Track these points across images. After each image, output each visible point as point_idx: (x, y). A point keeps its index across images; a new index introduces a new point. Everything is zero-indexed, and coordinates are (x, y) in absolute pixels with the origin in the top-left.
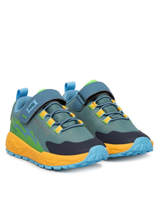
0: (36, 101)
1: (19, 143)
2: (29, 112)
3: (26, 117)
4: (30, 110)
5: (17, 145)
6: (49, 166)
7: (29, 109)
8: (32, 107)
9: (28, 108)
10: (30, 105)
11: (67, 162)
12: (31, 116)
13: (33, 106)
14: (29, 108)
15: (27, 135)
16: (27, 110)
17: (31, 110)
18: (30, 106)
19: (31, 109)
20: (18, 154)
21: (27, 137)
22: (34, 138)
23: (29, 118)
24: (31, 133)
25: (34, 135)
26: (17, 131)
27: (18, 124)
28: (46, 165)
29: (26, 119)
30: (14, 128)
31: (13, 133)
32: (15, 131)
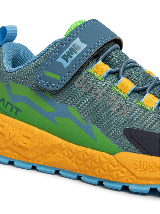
0: (82, 41)
1: (30, 136)
2: (66, 65)
3: (58, 77)
4: (67, 61)
5: (26, 140)
6: (143, 185)
8: (73, 54)
9: (62, 55)
10: (67, 50)
12: (71, 74)
13: (76, 53)
14: (64, 55)
15: (55, 118)
16: (60, 60)
17: (70, 60)
18: (68, 53)
19: (71, 57)
20: (25, 160)
21: (56, 120)
22: (84, 123)
23: (68, 79)
24: (71, 112)
25: (80, 116)
26: (21, 109)
27: (25, 95)
28: (132, 184)
29: (59, 80)
30: (8, 103)
31: (7, 114)
32: (14, 110)
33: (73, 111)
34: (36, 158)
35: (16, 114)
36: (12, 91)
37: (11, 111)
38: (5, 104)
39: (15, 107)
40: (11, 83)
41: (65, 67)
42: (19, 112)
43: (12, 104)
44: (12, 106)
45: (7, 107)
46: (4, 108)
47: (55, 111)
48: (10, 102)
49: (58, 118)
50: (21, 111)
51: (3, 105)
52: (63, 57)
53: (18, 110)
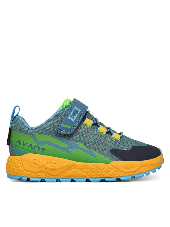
0: (78, 108)
2: (73, 120)
3: (70, 127)
4: (74, 118)
5: (53, 165)
7: (73, 116)
10: (72, 113)
11: (150, 167)
12: (77, 125)
13: (77, 114)
14: (71, 115)
15: (69, 150)
16: (69, 118)
17: (75, 117)
18: (73, 114)
19: (75, 116)
21: (70, 151)
22: (88, 150)
23: (75, 127)
24: (79, 145)
25: (85, 146)
26: (46, 149)
27: (47, 140)
28: (121, 176)
29: (71, 129)
30: (35, 146)
31: (35, 153)
32: (41, 150)
33: (80, 145)
34: (59, 175)
35: (42, 152)
36: (38, 139)
37: (38, 150)
38: (33, 147)
39: (41, 148)
40: (36, 135)
41: (73, 121)
42: (44, 151)
43: (39, 146)
44: (39, 148)
45: (35, 149)
46: (33, 150)
47: (69, 146)
48: (37, 145)
49: (71, 150)
50: (46, 150)
51: (32, 148)
52: (71, 116)
53: (43, 149)
